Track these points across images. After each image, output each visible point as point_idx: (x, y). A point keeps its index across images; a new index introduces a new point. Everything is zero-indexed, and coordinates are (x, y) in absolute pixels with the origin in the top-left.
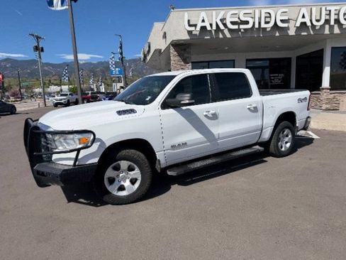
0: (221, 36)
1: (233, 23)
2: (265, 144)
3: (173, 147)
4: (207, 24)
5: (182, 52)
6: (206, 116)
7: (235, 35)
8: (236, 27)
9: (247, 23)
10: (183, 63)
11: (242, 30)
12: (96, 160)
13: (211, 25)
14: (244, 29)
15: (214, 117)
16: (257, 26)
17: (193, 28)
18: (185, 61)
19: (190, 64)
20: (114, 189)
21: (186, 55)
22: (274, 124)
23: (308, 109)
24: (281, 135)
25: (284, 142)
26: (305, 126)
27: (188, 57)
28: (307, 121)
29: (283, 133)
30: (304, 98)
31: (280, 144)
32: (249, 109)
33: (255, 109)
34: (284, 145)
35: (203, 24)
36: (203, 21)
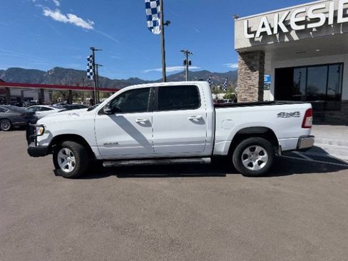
0: (287, 39)
1: (298, 23)
3: (106, 145)
4: (267, 29)
5: (250, 60)
6: (138, 123)
7: (304, 36)
8: (302, 27)
9: (317, 20)
10: (249, 71)
11: (314, 30)
12: (47, 144)
13: (272, 29)
14: (317, 28)
15: (148, 124)
16: (331, 22)
17: (252, 36)
18: (252, 69)
19: (257, 72)
20: (62, 166)
21: (253, 63)
22: (232, 139)
23: (303, 126)
24: (247, 151)
25: (257, 161)
26: (298, 147)
27: (255, 65)
28: (299, 141)
29: (253, 150)
30: (293, 112)
31: (245, 162)
32: (191, 120)
33: (201, 121)
34: (255, 163)
35: (263, 30)
36: (263, 26)
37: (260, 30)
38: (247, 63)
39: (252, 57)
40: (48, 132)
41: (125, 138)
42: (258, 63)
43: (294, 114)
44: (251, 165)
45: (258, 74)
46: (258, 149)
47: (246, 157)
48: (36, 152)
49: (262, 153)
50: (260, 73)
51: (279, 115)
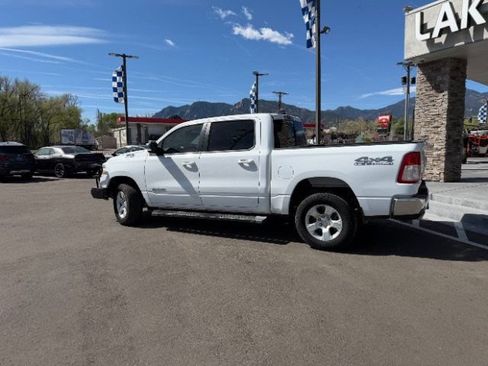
0: (486, 35)
2: (274, 218)
3: (154, 190)
4: (451, 23)
5: (434, 74)
6: (185, 166)
10: (433, 92)
12: (105, 186)
15: (194, 168)
17: (427, 36)
18: (438, 89)
19: (446, 93)
20: (120, 211)
21: (439, 78)
22: (291, 192)
23: (400, 180)
24: (313, 212)
25: (328, 227)
26: (391, 212)
27: (442, 82)
28: (393, 202)
29: (321, 211)
30: (381, 157)
31: (311, 227)
32: (241, 165)
33: (252, 166)
34: (325, 230)
35: (445, 24)
36: (445, 18)
37: (440, 25)
38: (429, 79)
39: (438, 70)
40: (106, 173)
41: (172, 184)
42: (447, 78)
43: (383, 159)
44: (319, 232)
45: (446, 97)
46: (329, 210)
47: (312, 220)
48: (97, 194)
49: (334, 217)
50: (451, 95)
51: (358, 160)
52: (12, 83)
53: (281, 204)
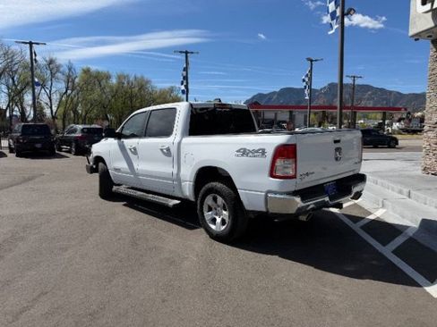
6: (130, 149)
12: (92, 164)
15: (135, 151)
25: (221, 217)
26: (267, 209)
31: (208, 215)
32: (162, 150)
33: (168, 152)
34: (219, 220)
41: (123, 165)
43: (257, 151)
44: (214, 221)
46: (220, 200)
47: (210, 209)
49: (224, 208)
51: (238, 151)
52: (132, 79)
53: (188, 190)
